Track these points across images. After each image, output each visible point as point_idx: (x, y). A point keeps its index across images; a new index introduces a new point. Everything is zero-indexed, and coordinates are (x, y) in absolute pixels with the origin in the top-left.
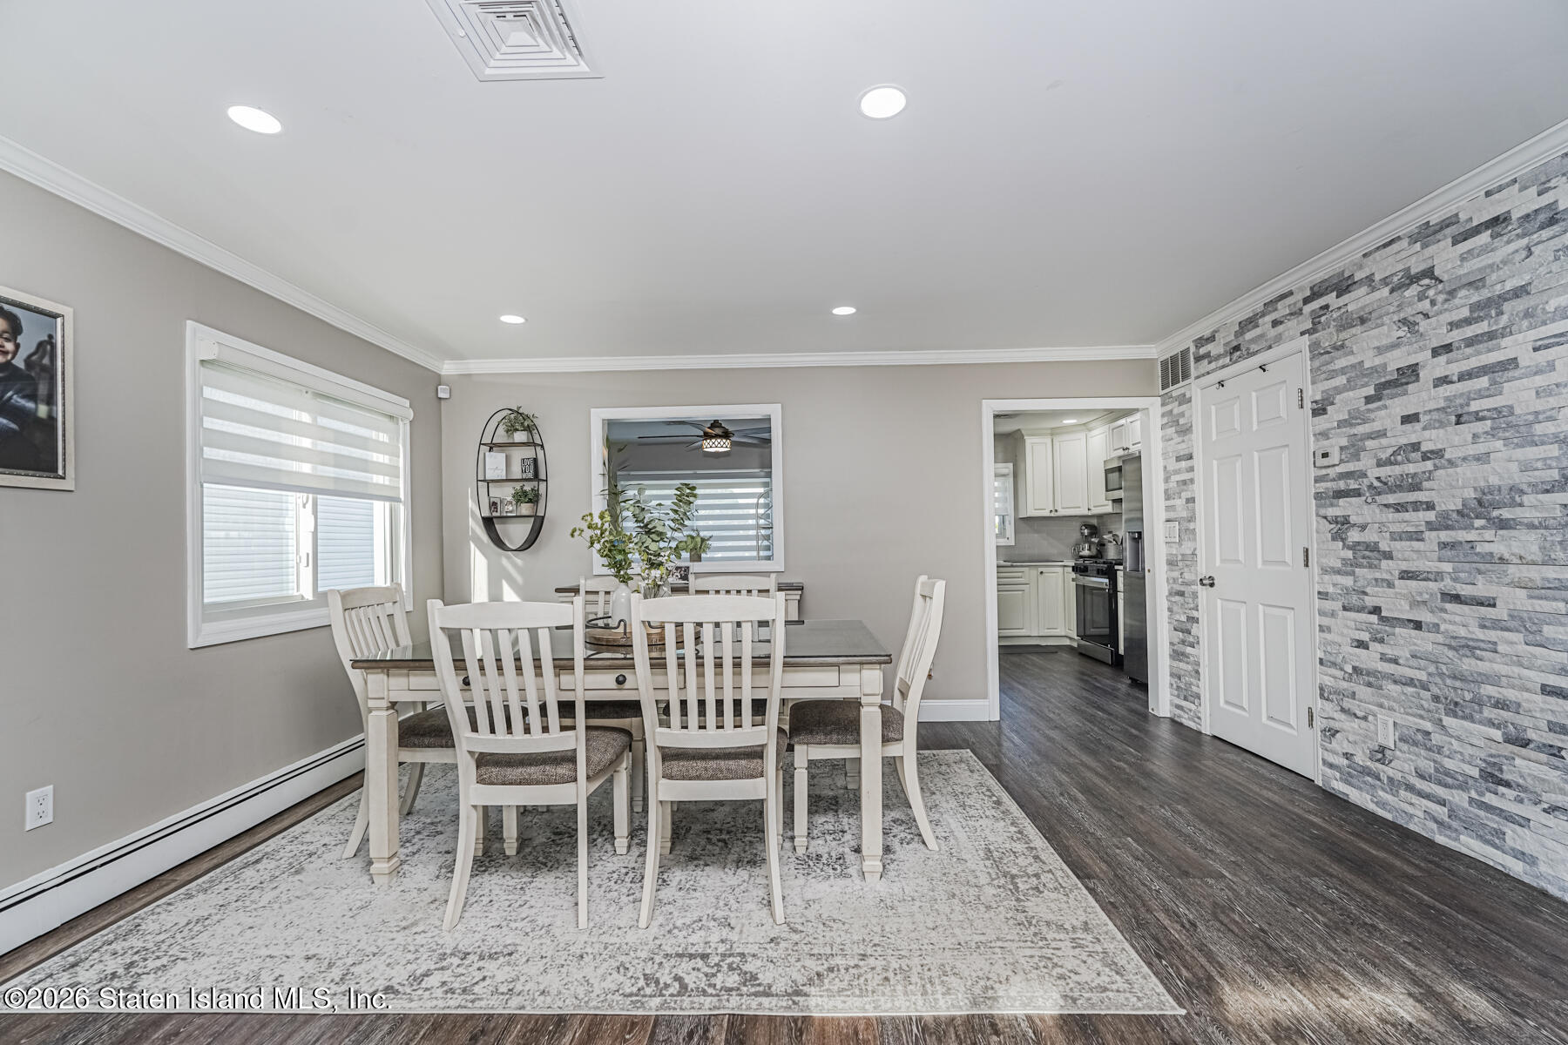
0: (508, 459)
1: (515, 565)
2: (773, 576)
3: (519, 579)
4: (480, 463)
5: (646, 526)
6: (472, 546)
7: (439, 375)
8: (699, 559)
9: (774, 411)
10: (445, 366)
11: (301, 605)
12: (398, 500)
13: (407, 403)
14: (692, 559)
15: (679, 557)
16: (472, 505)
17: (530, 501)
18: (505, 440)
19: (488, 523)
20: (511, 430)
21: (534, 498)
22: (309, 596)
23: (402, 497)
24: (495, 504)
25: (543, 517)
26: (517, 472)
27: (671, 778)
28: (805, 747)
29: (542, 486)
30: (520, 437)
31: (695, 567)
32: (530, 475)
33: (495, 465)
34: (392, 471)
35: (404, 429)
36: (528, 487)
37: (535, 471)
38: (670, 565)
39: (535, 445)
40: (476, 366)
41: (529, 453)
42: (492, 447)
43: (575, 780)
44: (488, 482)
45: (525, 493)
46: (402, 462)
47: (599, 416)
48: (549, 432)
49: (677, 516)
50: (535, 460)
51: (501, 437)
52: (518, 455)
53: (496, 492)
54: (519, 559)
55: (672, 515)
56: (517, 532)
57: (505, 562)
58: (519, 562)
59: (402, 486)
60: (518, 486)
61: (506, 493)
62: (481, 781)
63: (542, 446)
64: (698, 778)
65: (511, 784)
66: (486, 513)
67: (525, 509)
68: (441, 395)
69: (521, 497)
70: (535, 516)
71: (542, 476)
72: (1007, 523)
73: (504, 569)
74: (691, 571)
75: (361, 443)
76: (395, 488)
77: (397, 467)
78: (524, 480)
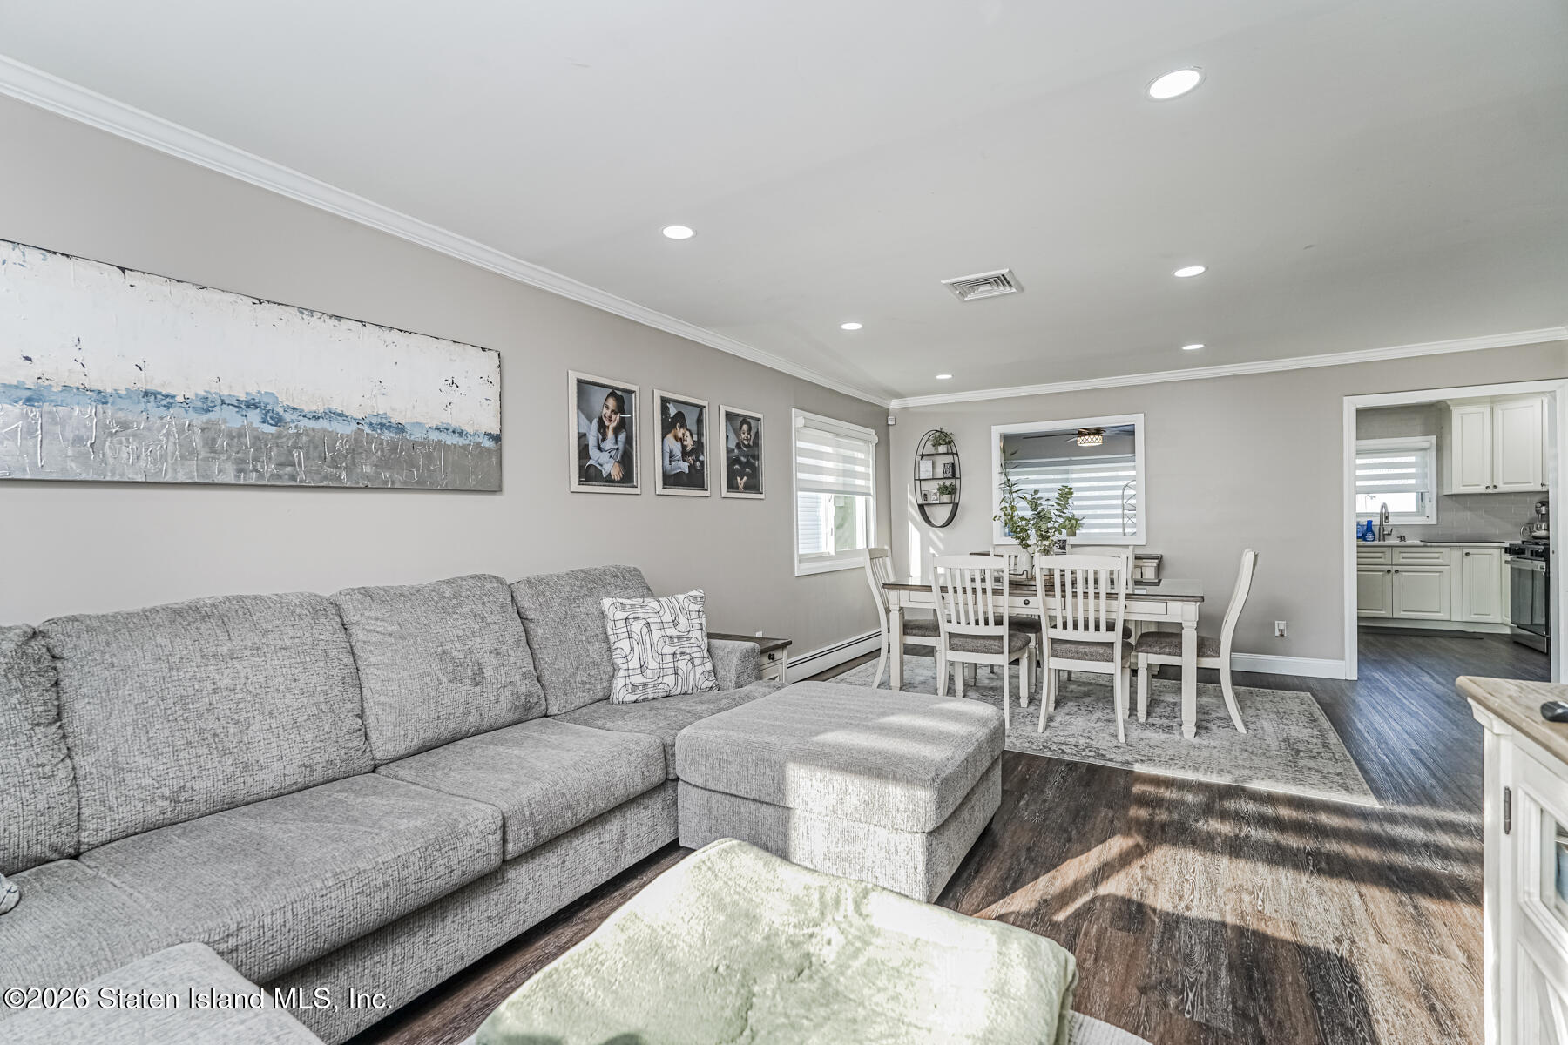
0: (933, 463)
1: (938, 537)
2: (1131, 548)
3: (941, 546)
4: (917, 467)
5: (1039, 513)
6: (910, 523)
7: (888, 409)
8: (1074, 535)
9: (1138, 420)
10: (892, 403)
11: (828, 558)
12: (869, 494)
13: (873, 432)
14: (1069, 535)
15: (1060, 533)
16: (910, 496)
17: (950, 493)
18: (933, 452)
19: (921, 507)
20: (936, 444)
21: (951, 491)
22: (833, 553)
23: (872, 492)
24: (925, 495)
25: (958, 504)
26: (940, 472)
27: (1057, 656)
28: (1146, 654)
29: (958, 481)
30: (942, 449)
31: (1071, 540)
32: (950, 475)
33: (926, 468)
34: (865, 476)
35: (872, 448)
36: (948, 483)
37: (953, 470)
38: (1055, 539)
39: (953, 454)
40: (911, 402)
41: (949, 459)
42: (922, 456)
43: (1002, 653)
44: (920, 480)
45: (946, 488)
46: (871, 471)
47: (997, 431)
48: (961, 444)
49: (1059, 507)
50: (953, 465)
51: (929, 449)
52: (941, 461)
53: (926, 486)
54: (940, 532)
55: (1056, 507)
56: (941, 514)
57: (932, 535)
58: (941, 535)
59: (871, 485)
60: (941, 482)
61: (932, 487)
62: (952, 648)
63: (957, 454)
64: (1073, 658)
65: (968, 651)
66: (920, 502)
67: (946, 498)
68: (890, 423)
69: (944, 490)
70: (954, 504)
71: (958, 476)
72: (1426, 500)
73: (932, 540)
74: (1067, 543)
75: (854, 461)
76: (869, 487)
77: (869, 474)
78: (945, 478)
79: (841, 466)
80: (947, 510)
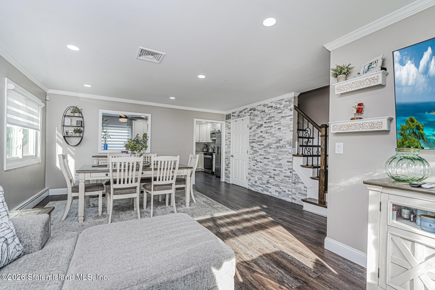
0: (71, 120)
1: (72, 150)
3: (74, 154)
4: (63, 121)
6: (57, 144)
7: (47, 93)
9: (149, 116)
10: (49, 91)
11: (20, 160)
12: (38, 130)
13: (40, 101)
16: (58, 132)
18: (71, 115)
19: (64, 137)
20: (74, 112)
21: (80, 131)
22: (21, 157)
24: (67, 133)
25: (83, 137)
26: (74, 124)
29: (83, 128)
30: (77, 114)
32: (80, 125)
33: (67, 121)
34: (37, 121)
35: (41, 109)
36: (79, 128)
37: (82, 124)
39: (82, 117)
40: (60, 92)
41: (81, 119)
42: (65, 116)
45: (78, 130)
47: (101, 112)
50: (81, 122)
51: (69, 113)
52: (75, 119)
53: (67, 129)
54: (73, 148)
56: (74, 141)
57: (69, 149)
58: (75, 149)
60: (76, 128)
61: (71, 129)
63: (84, 118)
66: (64, 135)
67: (78, 134)
68: (47, 99)
69: (76, 131)
70: (81, 137)
71: (84, 126)
73: (68, 151)
75: (33, 113)
76: (38, 126)
77: (39, 120)
78: (77, 126)
79: (27, 114)
80: (78, 140)
